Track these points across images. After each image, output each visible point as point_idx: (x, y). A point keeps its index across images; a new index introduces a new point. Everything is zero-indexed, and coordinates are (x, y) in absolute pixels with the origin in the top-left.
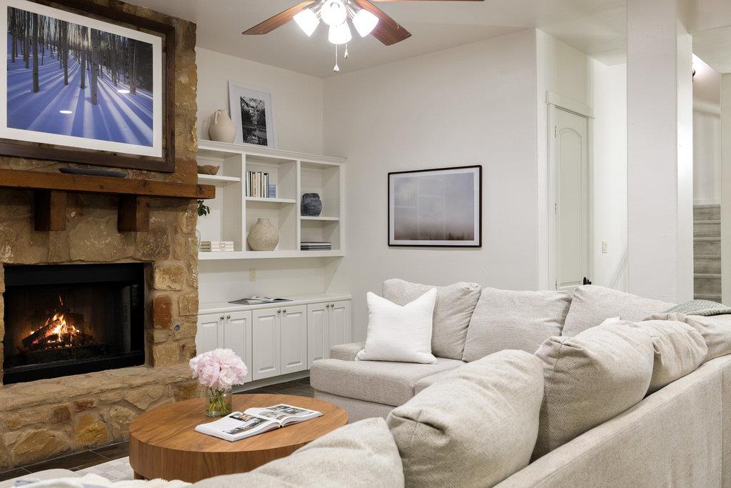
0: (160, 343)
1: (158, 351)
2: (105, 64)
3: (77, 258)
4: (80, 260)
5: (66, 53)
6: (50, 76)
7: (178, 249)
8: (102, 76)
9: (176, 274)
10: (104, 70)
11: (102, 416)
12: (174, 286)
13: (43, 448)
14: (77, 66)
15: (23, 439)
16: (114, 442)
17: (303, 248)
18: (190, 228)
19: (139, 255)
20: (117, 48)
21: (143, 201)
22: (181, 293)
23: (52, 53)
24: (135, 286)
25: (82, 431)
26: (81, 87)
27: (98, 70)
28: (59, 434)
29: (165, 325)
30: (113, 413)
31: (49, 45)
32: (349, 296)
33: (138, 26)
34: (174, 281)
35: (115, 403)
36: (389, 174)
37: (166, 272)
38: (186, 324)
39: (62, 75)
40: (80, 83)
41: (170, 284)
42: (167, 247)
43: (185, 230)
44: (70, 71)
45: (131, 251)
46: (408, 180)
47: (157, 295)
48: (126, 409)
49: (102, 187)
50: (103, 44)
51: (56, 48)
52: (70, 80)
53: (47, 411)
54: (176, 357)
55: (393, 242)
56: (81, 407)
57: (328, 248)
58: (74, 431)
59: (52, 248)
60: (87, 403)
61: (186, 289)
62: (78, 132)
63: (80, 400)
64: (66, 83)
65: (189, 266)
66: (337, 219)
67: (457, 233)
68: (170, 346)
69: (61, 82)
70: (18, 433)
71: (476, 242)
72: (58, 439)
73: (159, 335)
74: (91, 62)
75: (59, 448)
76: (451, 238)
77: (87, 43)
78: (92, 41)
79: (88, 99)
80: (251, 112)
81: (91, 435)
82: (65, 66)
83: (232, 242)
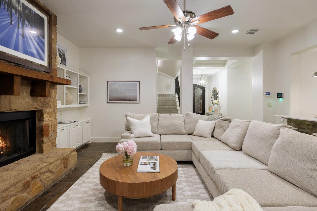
0: (46, 143)
1: (45, 146)
2: (27, 21)
3: (15, 109)
4: (15, 110)
5: (11, 10)
6: (4, 18)
7: (51, 104)
8: (26, 26)
9: (51, 114)
10: (27, 23)
11: (41, 180)
12: (51, 119)
13: (19, 205)
14: (16, 18)
15: (10, 204)
16: (45, 189)
17: (80, 104)
18: (55, 96)
19: (38, 107)
20: (32, 15)
21: (49, 84)
22: (52, 122)
23: (4, 7)
24: (31, 120)
25: (33, 190)
26: (18, 28)
27: (24, 22)
28: (25, 194)
29: (47, 135)
30: (44, 177)
31: (3, 2)
32: (91, 119)
33: (40, 9)
34: (50, 117)
35: (45, 172)
36: (108, 81)
37: (48, 113)
38: (54, 134)
39: (9, 20)
40: (17, 26)
41: (49, 118)
42: (48, 103)
43: (53, 97)
44: (13, 19)
45: (35, 105)
46: (115, 83)
47: (44, 123)
48: (49, 174)
49: (37, 76)
50: (26, 11)
51: (7, 5)
52: (13, 23)
53: (20, 185)
54: (51, 148)
55: (109, 101)
56: (33, 178)
57: (85, 103)
58: (30, 191)
59: (3, 104)
60: (36, 176)
61: (54, 120)
62: (16, 49)
63: (33, 175)
64: (11, 24)
65: (54, 111)
66: (87, 94)
67: (131, 99)
68: (49, 143)
69: (9, 23)
70: (7, 201)
71: (138, 102)
72: (24, 198)
73: (45, 139)
74: (22, 18)
75: (25, 202)
76: (130, 101)
77: (20, 8)
78: (22, 8)
79: (21, 34)
80: (61, 54)
81: (37, 190)
82: (11, 15)
83: (60, 102)
